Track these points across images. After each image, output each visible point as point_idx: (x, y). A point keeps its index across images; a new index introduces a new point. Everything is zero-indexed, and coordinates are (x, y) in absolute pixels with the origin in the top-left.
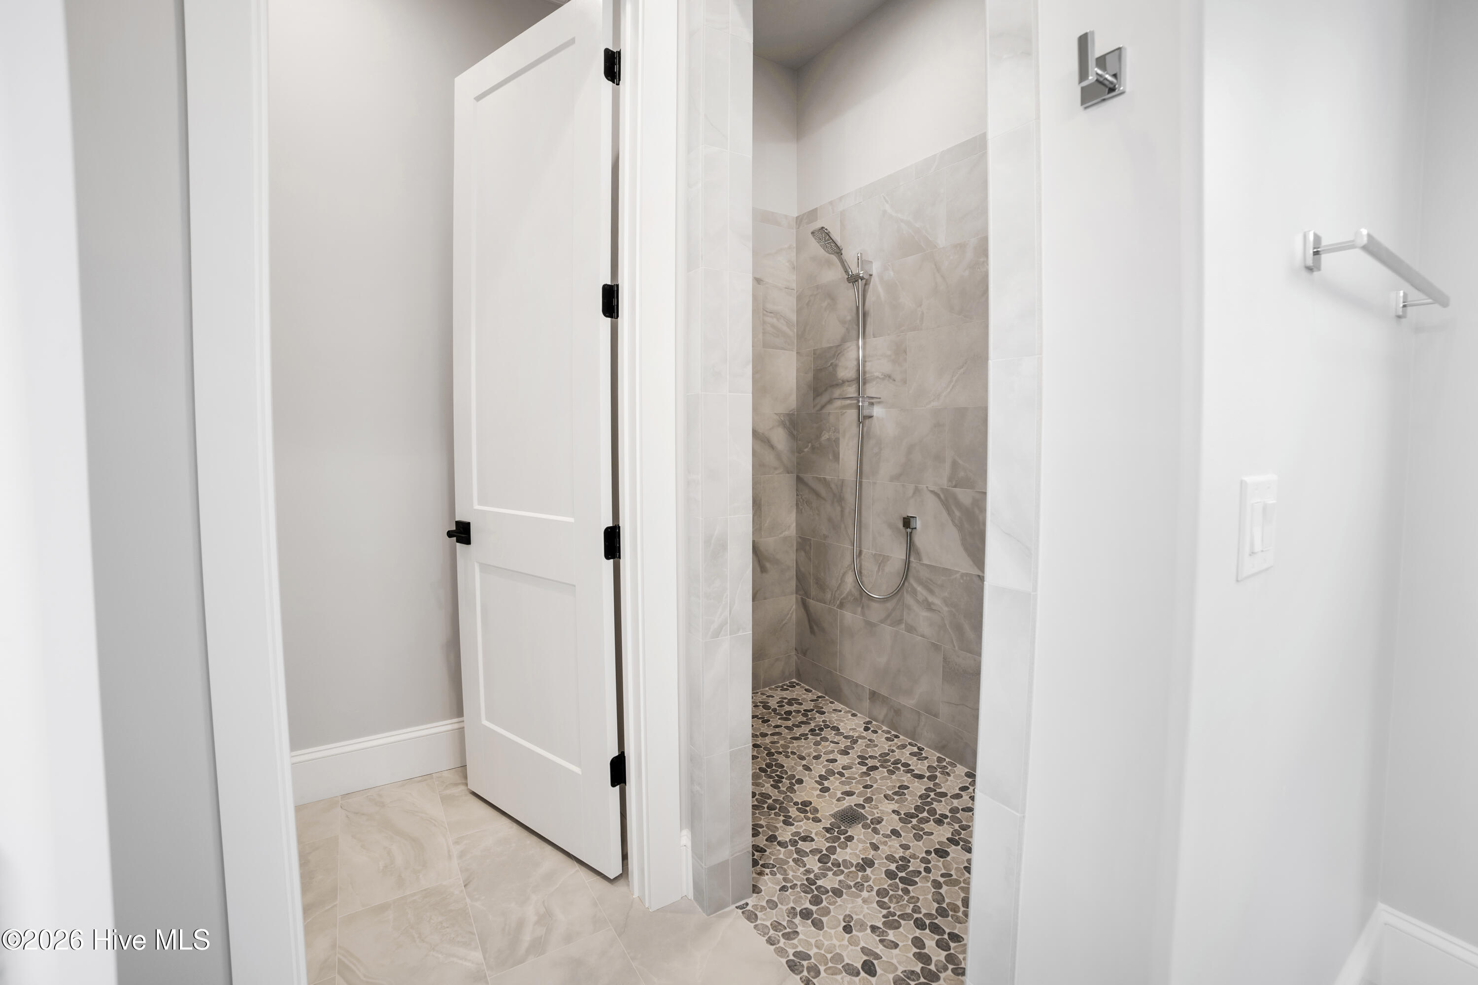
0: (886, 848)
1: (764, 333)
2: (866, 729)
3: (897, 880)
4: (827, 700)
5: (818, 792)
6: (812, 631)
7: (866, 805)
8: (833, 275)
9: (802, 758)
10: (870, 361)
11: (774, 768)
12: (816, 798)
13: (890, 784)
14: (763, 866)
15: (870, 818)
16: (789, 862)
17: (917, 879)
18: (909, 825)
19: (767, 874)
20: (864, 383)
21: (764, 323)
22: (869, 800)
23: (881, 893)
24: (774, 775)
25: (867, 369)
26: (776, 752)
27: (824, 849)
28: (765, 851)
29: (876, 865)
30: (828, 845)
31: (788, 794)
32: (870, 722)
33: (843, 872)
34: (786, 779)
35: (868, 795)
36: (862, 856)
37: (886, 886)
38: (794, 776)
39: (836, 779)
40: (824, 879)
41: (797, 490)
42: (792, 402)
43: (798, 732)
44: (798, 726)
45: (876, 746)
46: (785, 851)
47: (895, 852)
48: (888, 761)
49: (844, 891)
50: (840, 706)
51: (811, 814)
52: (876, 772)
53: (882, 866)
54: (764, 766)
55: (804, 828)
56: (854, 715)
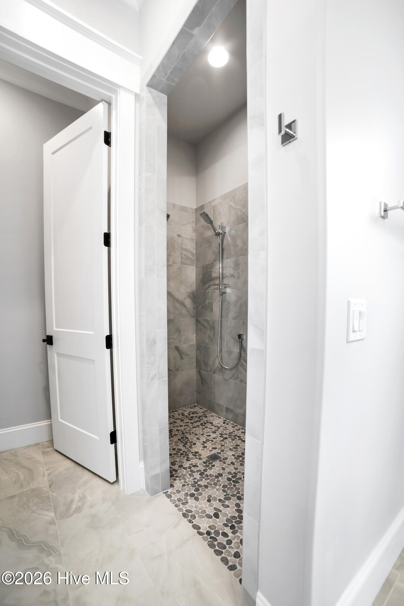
0: (228, 469)
1: (182, 258)
2: (224, 423)
3: (232, 482)
4: (209, 412)
5: (202, 448)
6: (203, 384)
7: (221, 453)
8: (210, 233)
9: (196, 435)
10: (225, 269)
11: (184, 439)
12: (201, 450)
13: (232, 444)
14: (176, 477)
15: (222, 458)
16: (187, 475)
17: (240, 481)
18: (239, 460)
19: (177, 480)
20: (223, 278)
21: (181, 254)
22: (223, 451)
23: (225, 486)
24: (184, 441)
25: (224, 272)
26: (186, 433)
27: (202, 470)
28: (178, 471)
29: (223, 476)
30: (204, 468)
31: (189, 449)
32: (226, 420)
33: (209, 479)
34: (189, 443)
35: (223, 449)
36: (218, 473)
37: (226, 484)
38: (192, 442)
39: (210, 443)
40: (201, 482)
41: (196, 325)
42: (194, 287)
43: (195, 425)
44: (195, 422)
45: (227, 429)
46: (186, 471)
47: (232, 471)
48: (232, 435)
49: (209, 486)
50: (214, 414)
51: (198, 456)
52: (227, 440)
53: (226, 476)
54: (180, 438)
55: (195, 462)
56: (219, 418)
